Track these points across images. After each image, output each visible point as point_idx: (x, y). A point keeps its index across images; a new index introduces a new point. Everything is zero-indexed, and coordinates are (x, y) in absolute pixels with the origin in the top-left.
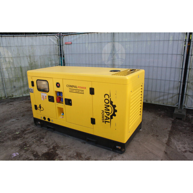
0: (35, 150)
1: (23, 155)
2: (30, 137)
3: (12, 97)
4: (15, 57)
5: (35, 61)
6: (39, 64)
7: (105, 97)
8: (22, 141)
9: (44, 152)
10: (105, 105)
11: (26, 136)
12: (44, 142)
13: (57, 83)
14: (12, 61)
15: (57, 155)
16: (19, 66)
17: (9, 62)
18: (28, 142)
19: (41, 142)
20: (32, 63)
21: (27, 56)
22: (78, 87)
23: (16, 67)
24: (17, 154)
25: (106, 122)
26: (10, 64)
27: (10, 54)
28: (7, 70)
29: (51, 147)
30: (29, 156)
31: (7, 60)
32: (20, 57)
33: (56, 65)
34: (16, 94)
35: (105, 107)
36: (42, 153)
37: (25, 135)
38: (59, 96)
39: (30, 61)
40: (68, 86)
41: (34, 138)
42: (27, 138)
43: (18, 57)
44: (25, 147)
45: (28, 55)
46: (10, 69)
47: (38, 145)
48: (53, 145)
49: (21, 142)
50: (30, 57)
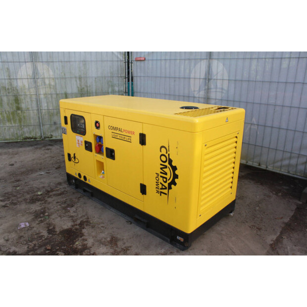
0: (53, 223)
1: (33, 227)
2: (55, 202)
3: (51, 138)
4: (58, 78)
5: (88, 85)
6: (94, 91)
7: (161, 151)
8: (41, 206)
9: (65, 227)
10: (161, 165)
11: (50, 200)
12: (72, 212)
13: (97, 122)
14: (53, 83)
15: (82, 235)
16: (63, 92)
17: (50, 85)
18: (48, 209)
19: (67, 212)
20: (84, 88)
21: (76, 77)
22: (124, 131)
23: (58, 93)
24: (25, 225)
25: (162, 194)
26: (50, 88)
27: (51, 73)
28: (46, 97)
29: (78, 222)
30: (41, 231)
31: (47, 82)
32: (65, 78)
33: (120, 93)
34: (57, 135)
35: (161, 168)
36: (62, 230)
37: (48, 197)
38: (100, 143)
39: (80, 85)
40: (110, 127)
41: (60, 205)
42: (49, 203)
43: (63, 78)
44: (42, 215)
45: (77, 75)
46: (50, 96)
47: (60, 216)
48: (81, 219)
49: (39, 208)
50: (80, 78)
